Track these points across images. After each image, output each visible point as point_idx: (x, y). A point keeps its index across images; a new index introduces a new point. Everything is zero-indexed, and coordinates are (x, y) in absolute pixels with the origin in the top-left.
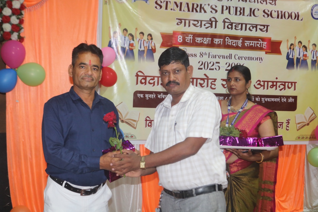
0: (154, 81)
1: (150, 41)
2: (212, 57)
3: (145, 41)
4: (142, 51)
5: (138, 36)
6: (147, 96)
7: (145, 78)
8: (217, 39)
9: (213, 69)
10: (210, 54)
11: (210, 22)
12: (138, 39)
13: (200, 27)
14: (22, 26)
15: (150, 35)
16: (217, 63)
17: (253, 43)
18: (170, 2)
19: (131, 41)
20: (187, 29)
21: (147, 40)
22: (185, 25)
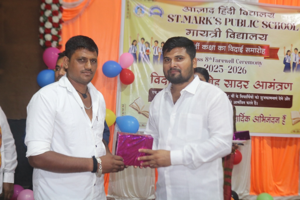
2: (216, 61)
3: (159, 48)
4: (156, 56)
7: (159, 78)
8: (221, 46)
9: (217, 71)
10: (214, 59)
11: (215, 32)
13: (206, 36)
14: (60, 36)
15: (163, 43)
16: (220, 66)
17: (253, 50)
18: (180, 16)
19: (147, 48)
20: (195, 38)
21: (161, 48)
22: (193, 35)
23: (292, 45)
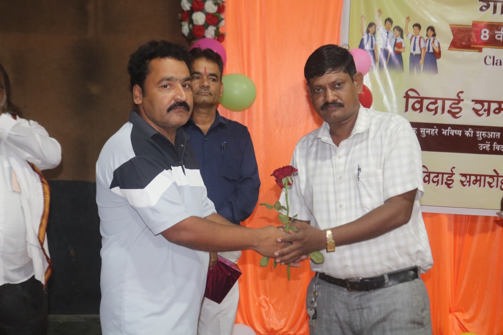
0: (436, 106)
1: (432, 39)
3: (422, 39)
4: (416, 55)
5: (411, 31)
6: (424, 132)
7: (421, 100)
12: (410, 36)
14: (222, 16)
15: (431, 28)
19: (398, 38)
21: (427, 38)
22: (495, 11)
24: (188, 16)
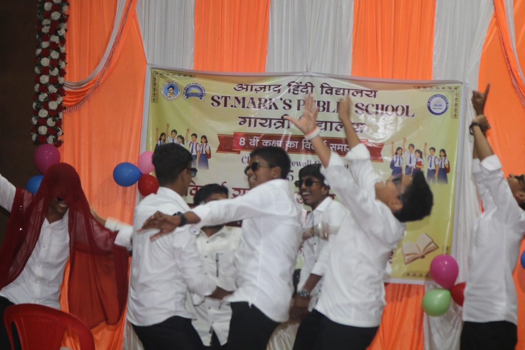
1: (205, 144)
3: (198, 145)
7: (196, 188)
8: (291, 142)
11: (282, 121)
12: (189, 143)
13: (268, 126)
14: (60, 128)
15: (204, 137)
17: (340, 147)
18: (230, 97)
20: (252, 130)
21: (201, 144)
22: (250, 125)
23: (405, 139)
24: (35, 129)
